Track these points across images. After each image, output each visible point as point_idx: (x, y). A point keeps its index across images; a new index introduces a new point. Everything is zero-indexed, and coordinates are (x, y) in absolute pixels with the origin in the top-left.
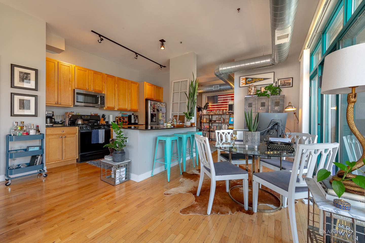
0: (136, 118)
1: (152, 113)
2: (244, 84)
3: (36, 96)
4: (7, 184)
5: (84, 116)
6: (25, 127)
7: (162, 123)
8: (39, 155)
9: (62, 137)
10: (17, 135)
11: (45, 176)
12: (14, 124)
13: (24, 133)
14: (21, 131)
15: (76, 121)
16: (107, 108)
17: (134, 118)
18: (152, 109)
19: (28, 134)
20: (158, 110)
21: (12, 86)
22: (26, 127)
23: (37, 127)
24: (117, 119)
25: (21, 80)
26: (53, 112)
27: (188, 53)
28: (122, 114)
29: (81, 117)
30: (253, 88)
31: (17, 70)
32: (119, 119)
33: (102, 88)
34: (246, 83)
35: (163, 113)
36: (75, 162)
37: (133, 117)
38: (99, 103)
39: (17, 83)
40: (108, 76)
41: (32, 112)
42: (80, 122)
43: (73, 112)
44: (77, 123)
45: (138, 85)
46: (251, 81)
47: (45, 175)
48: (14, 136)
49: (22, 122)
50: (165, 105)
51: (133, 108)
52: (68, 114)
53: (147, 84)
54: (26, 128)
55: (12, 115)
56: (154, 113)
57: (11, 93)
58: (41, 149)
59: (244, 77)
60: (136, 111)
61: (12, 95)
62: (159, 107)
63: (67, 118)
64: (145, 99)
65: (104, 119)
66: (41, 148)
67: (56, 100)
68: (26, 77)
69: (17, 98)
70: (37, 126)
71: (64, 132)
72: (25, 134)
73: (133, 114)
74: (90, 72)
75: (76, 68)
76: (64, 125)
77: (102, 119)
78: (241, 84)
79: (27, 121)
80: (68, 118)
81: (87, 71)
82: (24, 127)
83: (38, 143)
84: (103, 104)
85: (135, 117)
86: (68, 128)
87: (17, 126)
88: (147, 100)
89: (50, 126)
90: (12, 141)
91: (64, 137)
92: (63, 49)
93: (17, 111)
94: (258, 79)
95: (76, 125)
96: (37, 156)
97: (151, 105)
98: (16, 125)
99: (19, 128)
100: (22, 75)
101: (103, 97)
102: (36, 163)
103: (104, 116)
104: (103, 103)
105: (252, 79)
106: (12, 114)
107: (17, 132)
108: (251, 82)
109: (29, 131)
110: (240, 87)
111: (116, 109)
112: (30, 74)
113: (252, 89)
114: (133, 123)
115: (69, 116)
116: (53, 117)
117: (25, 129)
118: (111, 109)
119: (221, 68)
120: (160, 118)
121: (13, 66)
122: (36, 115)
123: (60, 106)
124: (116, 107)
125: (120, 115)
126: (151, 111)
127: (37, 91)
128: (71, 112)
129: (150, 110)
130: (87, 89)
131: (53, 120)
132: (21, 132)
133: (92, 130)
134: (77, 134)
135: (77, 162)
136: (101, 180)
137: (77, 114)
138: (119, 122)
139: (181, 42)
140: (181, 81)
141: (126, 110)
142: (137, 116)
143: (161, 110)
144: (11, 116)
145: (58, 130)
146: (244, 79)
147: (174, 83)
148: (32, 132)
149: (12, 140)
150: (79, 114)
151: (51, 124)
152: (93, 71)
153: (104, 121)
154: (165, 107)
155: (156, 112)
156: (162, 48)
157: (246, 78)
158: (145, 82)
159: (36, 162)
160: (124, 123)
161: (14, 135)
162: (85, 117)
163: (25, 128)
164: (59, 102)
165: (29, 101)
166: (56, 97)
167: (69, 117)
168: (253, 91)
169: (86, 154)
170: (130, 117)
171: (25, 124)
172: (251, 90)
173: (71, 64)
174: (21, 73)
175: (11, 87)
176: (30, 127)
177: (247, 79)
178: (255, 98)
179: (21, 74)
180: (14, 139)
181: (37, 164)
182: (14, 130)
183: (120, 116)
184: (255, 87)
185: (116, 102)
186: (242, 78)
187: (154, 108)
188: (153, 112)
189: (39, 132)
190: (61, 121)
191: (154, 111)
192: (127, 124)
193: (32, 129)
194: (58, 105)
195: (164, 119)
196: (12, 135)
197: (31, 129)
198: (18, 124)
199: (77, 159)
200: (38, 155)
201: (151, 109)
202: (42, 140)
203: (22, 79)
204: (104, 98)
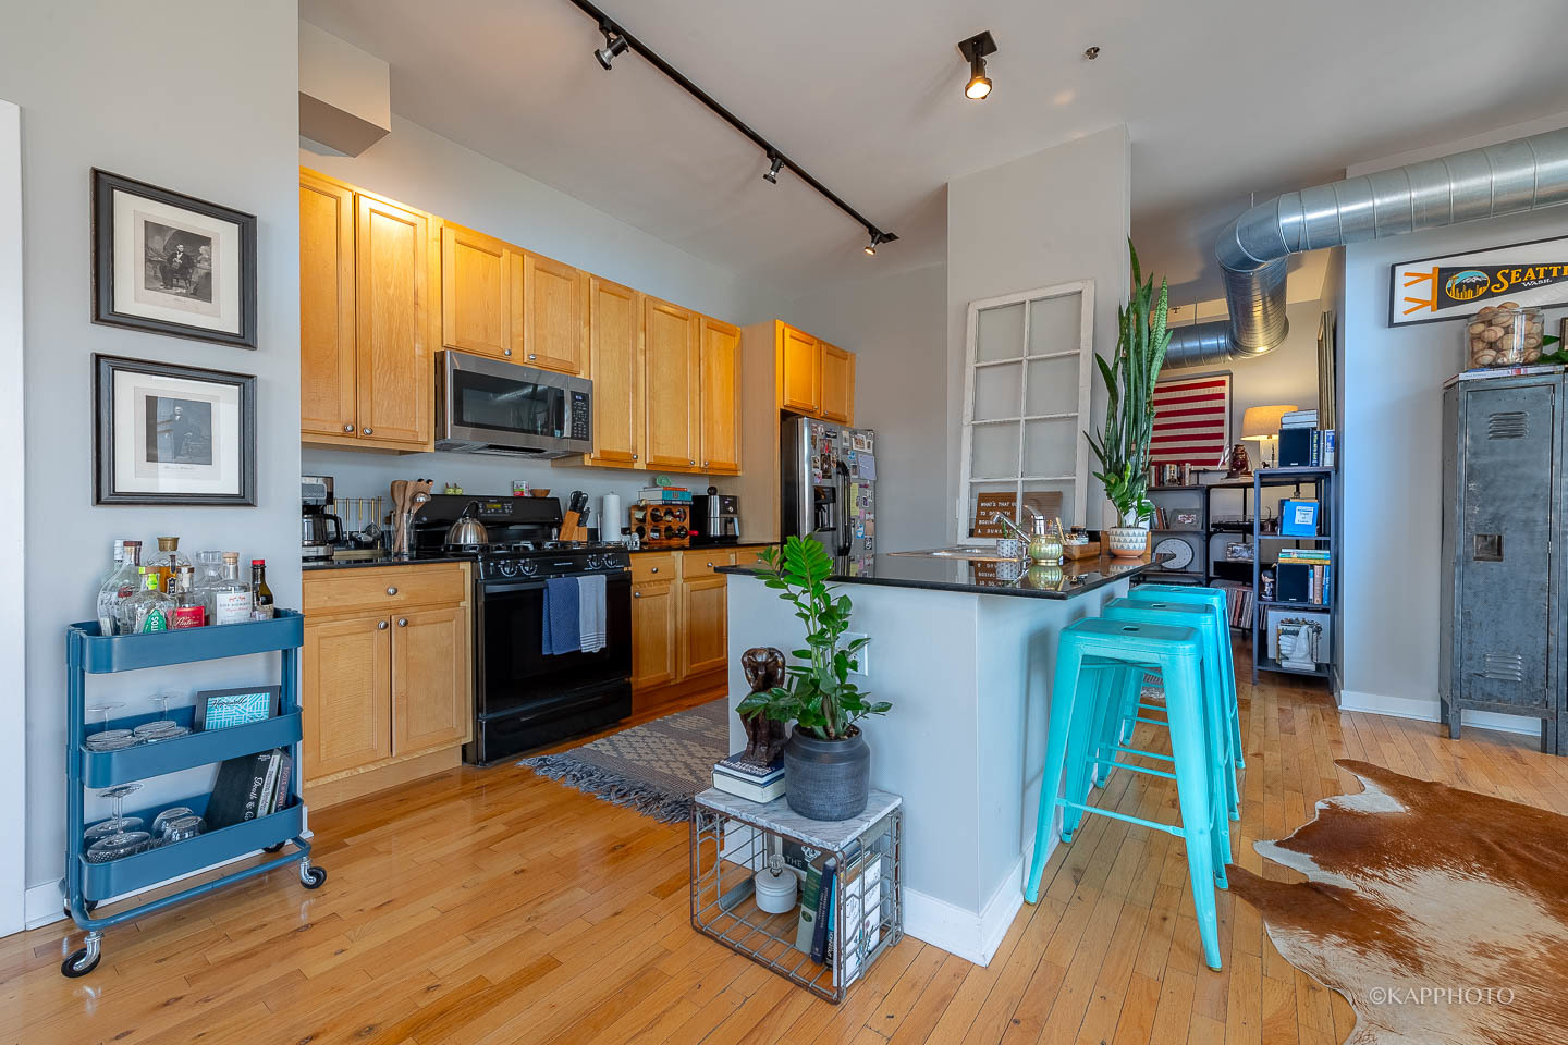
0: (731, 509)
1: (818, 482)
2: (1424, 303)
3: (244, 382)
4: (79, 965)
5: (485, 499)
6: (185, 570)
7: (860, 535)
8: (271, 752)
9: (390, 622)
10: (138, 627)
11: (312, 880)
12: (118, 557)
13: (180, 614)
14: (164, 599)
15: (444, 533)
16: (598, 456)
17: (724, 510)
18: (819, 464)
19: (203, 617)
20: (843, 469)
21: (103, 310)
22: (191, 570)
23: (254, 568)
24: (640, 515)
25: (155, 277)
26: (330, 480)
27: (1079, 135)
28: (666, 489)
29: (472, 506)
30: (1520, 324)
31: (130, 213)
32: (649, 518)
33: (578, 349)
34: (1443, 300)
35: (866, 486)
36: (456, 761)
37: (715, 504)
38: (567, 432)
39: (133, 294)
40: (606, 286)
41: (223, 476)
42: (469, 535)
43: (428, 482)
44: (457, 539)
45: (737, 339)
46: (1483, 283)
47: (311, 874)
48: (116, 639)
49: (169, 544)
50: (872, 443)
51: (715, 459)
52: (409, 494)
53: (788, 331)
54: (191, 578)
55: (105, 496)
56: (827, 483)
57: (98, 358)
58: (280, 714)
59: (1427, 268)
60: (729, 474)
61: (104, 367)
62: (845, 451)
63: (405, 514)
64: (781, 410)
65: (584, 516)
66: (283, 703)
67: (347, 413)
68: (185, 257)
69: (130, 390)
70: (259, 568)
71: (400, 597)
72: (186, 621)
73: (713, 491)
74: (517, 258)
75: (450, 235)
76: (387, 554)
77: (571, 518)
78: (1401, 306)
79: (196, 532)
80: (409, 512)
81: (506, 252)
82: (179, 571)
83: (258, 667)
84: (582, 439)
85: (728, 505)
86: (409, 568)
87: (138, 565)
88: (789, 418)
89: (317, 558)
90: (109, 669)
91: (402, 622)
92: (383, 120)
93: (131, 474)
94: (1537, 274)
95: (447, 549)
96: (263, 758)
97: (813, 441)
98: (129, 560)
99: (150, 582)
100: (159, 244)
101: (585, 398)
102: (257, 801)
103: (578, 501)
104: (583, 431)
105: (1491, 271)
106: (105, 493)
107: (134, 610)
108: (1481, 291)
109: (213, 601)
110: (1391, 324)
111: (640, 465)
112: (206, 241)
113: (1508, 330)
114: (715, 538)
115: (413, 500)
116: (329, 510)
117: (186, 584)
118: (616, 465)
119: (1291, 212)
120: (855, 511)
121: (104, 185)
122: (244, 499)
123: (368, 444)
124: (641, 453)
125: (655, 497)
126: (813, 476)
127: (252, 346)
128: (420, 480)
129: (810, 470)
130: (503, 352)
131: (331, 526)
132: (165, 607)
133: (542, 580)
134: (467, 604)
135: (464, 759)
136: (694, 928)
137: (451, 492)
138: (648, 528)
139: (1093, 52)
140: (1031, 301)
141: (683, 471)
142: (734, 501)
143: (855, 467)
144: (98, 501)
145: (369, 588)
146: (1424, 277)
147: (979, 311)
148: (231, 607)
149: (103, 665)
150: (459, 492)
151: (321, 551)
152: (532, 255)
153: (581, 528)
154: (871, 451)
155: (837, 481)
156: (979, 90)
157: (1442, 270)
158: (780, 325)
159: (253, 795)
160: (677, 536)
161: (116, 631)
162: (488, 506)
163: (185, 581)
164: (364, 422)
165: (204, 410)
166: (347, 396)
167: (414, 510)
168: (1517, 341)
169: (514, 718)
170: (699, 506)
171: (184, 549)
172: (1507, 333)
173: (421, 213)
174: (152, 229)
175: (98, 318)
176: (212, 573)
177: (1444, 274)
178: (1552, 379)
179: (157, 238)
180: (115, 658)
181: (262, 811)
182: (115, 594)
183: (652, 503)
184: (1532, 314)
185: (639, 428)
186: (1406, 274)
187: (826, 459)
188: (823, 477)
189: (269, 600)
190: (368, 531)
191: (826, 474)
192: (686, 542)
193: (227, 583)
194: (356, 444)
195: (867, 516)
196: (106, 625)
197: (221, 582)
198: (143, 557)
199: (464, 746)
200: (264, 753)
201: (812, 461)
202: (286, 653)
203: (163, 270)
204: (587, 407)
